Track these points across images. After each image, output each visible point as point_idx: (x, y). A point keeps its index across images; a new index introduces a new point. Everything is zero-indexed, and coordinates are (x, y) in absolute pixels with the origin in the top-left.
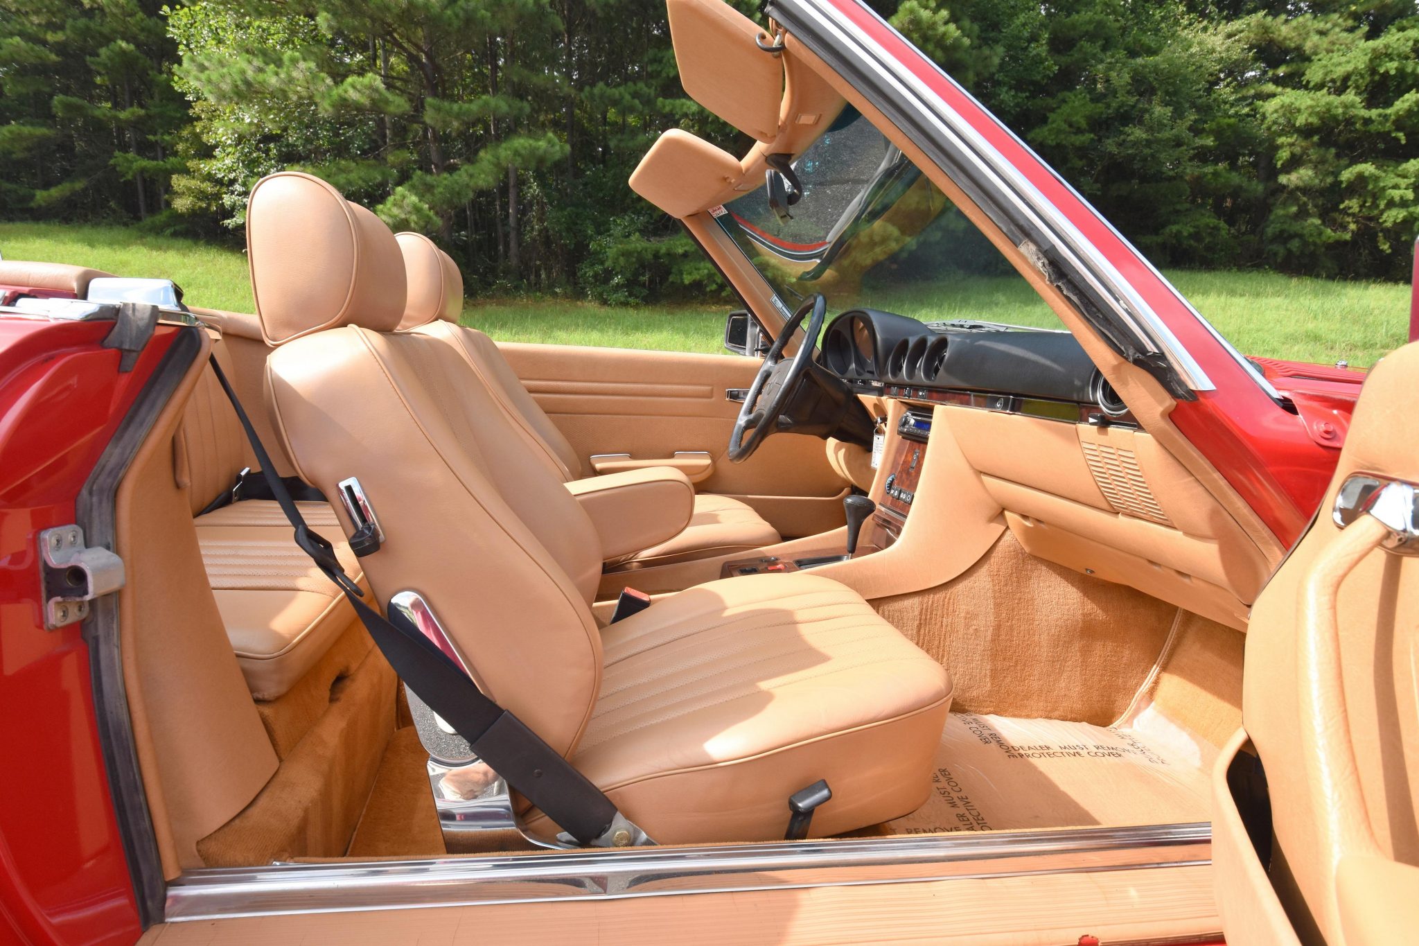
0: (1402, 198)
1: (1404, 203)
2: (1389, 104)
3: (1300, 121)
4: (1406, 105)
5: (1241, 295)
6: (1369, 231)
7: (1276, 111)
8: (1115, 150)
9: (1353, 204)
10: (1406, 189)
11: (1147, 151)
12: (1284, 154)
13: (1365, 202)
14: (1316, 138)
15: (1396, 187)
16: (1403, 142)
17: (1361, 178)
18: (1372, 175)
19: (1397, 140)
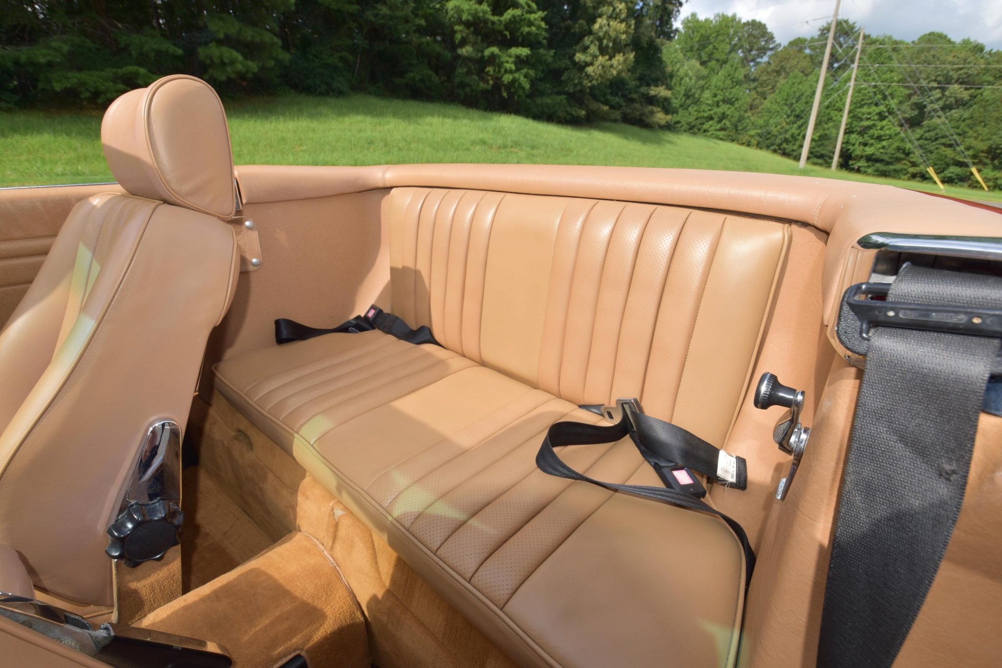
0: (510, 68)
1: (511, 72)
2: (501, 14)
3: (465, 17)
4: (509, 17)
5: (449, 118)
6: (498, 85)
7: (452, 9)
8: (372, 18)
9: (490, 69)
10: (512, 63)
11: (391, 23)
12: (458, 37)
13: (495, 69)
14: (472, 29)
15: (507, 62)
16: (509, 37)
17: (493, 56)
18: (497, 54)
19: (506, 35)
